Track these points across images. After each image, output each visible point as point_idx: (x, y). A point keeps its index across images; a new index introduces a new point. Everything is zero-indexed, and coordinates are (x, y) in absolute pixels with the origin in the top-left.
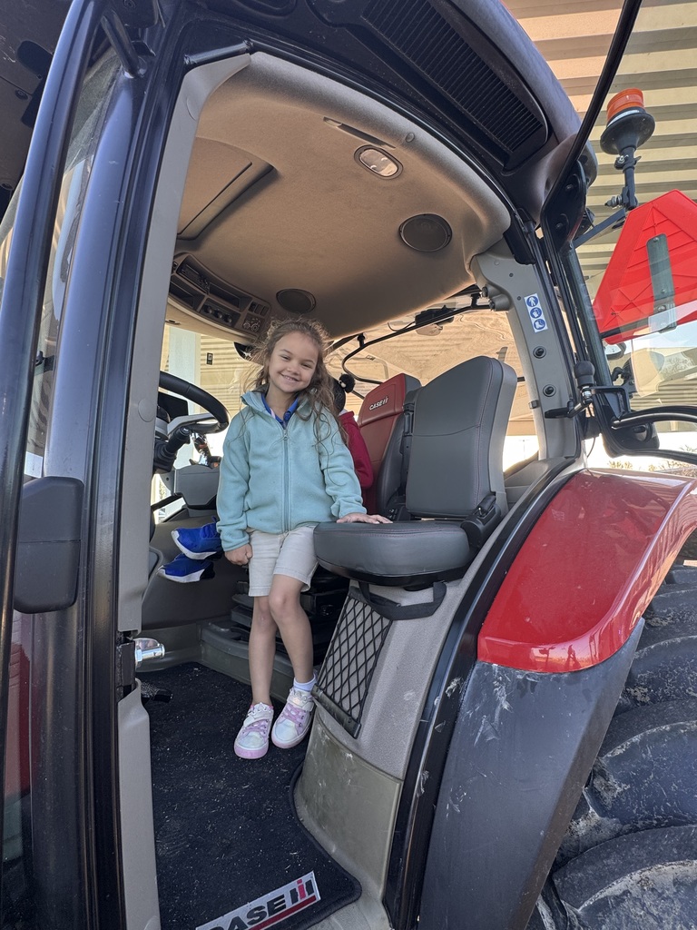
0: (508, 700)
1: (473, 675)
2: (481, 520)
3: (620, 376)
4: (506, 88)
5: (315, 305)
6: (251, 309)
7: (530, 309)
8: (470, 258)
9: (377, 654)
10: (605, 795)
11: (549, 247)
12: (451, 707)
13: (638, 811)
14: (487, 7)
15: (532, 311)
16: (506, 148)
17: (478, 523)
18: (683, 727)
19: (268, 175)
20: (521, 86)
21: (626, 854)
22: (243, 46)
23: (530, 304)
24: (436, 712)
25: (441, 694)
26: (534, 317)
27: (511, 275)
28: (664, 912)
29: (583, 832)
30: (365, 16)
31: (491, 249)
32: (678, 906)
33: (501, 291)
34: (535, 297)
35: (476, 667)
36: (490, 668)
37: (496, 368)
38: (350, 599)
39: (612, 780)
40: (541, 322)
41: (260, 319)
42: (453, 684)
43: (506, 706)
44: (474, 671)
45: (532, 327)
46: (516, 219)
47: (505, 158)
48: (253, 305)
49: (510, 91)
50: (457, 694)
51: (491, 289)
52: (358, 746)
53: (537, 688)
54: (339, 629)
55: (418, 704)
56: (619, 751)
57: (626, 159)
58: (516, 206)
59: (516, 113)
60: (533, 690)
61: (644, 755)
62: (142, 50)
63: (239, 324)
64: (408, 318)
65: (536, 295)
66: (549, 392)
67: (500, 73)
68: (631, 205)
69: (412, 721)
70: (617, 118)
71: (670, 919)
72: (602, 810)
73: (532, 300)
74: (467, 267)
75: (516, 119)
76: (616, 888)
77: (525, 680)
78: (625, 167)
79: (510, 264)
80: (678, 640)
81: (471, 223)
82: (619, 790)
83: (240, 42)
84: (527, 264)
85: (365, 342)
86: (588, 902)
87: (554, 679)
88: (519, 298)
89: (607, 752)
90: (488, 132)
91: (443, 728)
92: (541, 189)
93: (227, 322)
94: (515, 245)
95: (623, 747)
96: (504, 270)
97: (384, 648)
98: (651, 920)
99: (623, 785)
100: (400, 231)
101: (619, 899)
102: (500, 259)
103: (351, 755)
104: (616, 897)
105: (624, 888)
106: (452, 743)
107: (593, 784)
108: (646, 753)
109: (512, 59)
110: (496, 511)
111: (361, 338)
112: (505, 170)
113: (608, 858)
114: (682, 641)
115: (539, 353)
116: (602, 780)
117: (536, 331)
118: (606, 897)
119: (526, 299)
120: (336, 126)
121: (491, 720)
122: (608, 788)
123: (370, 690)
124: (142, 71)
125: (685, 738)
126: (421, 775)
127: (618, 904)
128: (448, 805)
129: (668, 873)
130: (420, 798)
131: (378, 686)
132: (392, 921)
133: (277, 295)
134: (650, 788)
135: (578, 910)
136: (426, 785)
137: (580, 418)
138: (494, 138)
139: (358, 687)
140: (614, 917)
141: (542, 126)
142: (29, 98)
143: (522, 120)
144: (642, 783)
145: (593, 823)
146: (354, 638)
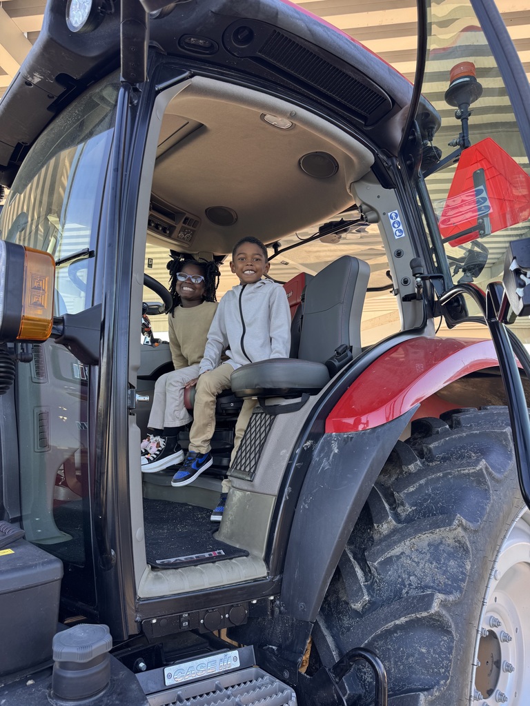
0: (338, 448)
1: (322, 440)
2: (337, 358)
3: (461, 270)
4: (356, 81)
5: (237, 219)
6: (184, 223)
7: (392, 221)
8: (349, 184)
9: (266, 435)
10: (402, 514)
11: (405, 177)
12: (306, 456)
13: (418, 518)
14: (334, 42)
15: (394, 223)
16: (364, 113)
17: (335, 361)
18: (450, 474)
20: (366, 79)
21: (404, 533)
22: (187, 74)
23: (392, 218)
24: (297, 456)
25: (301, 447)
26: (395, 227)
27: (378, 197)
28: (421, 559)
29: (386, 531)
30: (260, 51)
31: (363, 178)
32: (428, 556)
33: (372, 209)
34: (395, 213)
35: (324, 437)
36: (331, 436)
37: (354, 263)
39: (407, 505)
40: (400, 231)
41: (192, 230)
42: (308, 443)
44: (322, 438)
45: (393, 235)
46: (378, 157)
47: (364, 118)
48: (187, 219)
49: (359, 82)
50: (311, 450)
51: (364, 207)
52: (253, 486)
53: (354, 439)
55: (288, 455)
56: (411, 489)
57: (462, 112)
58: (378, 148)
60: (351, 440)
61: (427, 492)
62: (136, 90)
63: (175, 234)
64: (313, 229)
65: (396, 211)
66: (406, 282)
67: (350, 73)
68: (466, 145)
69: (284, 463)
70: (454, 83)
71: (424, 562)
73: (393, 215)
74: (348, 191)
75: (367, 96)
76: (397, 551)
77: (348, 437)
78: (462, 117)
79: (378, 188)
80: (464, 434)
81: (348, 160)
82: (410, 510)
83: (185, 72)
84: (390, 188)
85: (279, 249)
86: (381, 558)
87: (364, 433)
88: (384, 214)
89: (404, 489)
90: (349, 105)
91: (302, 466)
92: (398, 134)
93: (165, 232)
94: (380, 174)
95: (414, 487)
96: (374, 193)
97: (270, 431)
98: (414, 564)
99: (413, 508)
100: (299, 163)
101: (398, 557)
102: (371, 185)
103: (249, 493)
104: (397, 556)
105: (401, 551)
108: (428, 490)
109: (356, 66)
110: (350, 355)
111: (276, 246)
112: (366, 125)
113: (394, 536)
114: (467, 435)
116: (402, 508)
117: (396, 238)
118: (391, 556)
119: (389, 214)
121: (329, 459)
123: (261, 455)
124: (136, 102)
125: (452, 481)
126: (287, 490)
127: (398, 560)
128: (303, 506)
129: (425, 539)
130: (286, 501)
131: (266, 451)
132: (268, 567)
133: (206, 211)
134: (426, 507)
135: (375, 564)
136: (290, 495)
137: (428, 301)
138: (354, 108)
139: (255, 457)
140: (395, 567)
141: (386, 99)
142: (55, 98)
143: (371, 97)
144: (423, 505)
145: (392, 527)
146: (254, 434)
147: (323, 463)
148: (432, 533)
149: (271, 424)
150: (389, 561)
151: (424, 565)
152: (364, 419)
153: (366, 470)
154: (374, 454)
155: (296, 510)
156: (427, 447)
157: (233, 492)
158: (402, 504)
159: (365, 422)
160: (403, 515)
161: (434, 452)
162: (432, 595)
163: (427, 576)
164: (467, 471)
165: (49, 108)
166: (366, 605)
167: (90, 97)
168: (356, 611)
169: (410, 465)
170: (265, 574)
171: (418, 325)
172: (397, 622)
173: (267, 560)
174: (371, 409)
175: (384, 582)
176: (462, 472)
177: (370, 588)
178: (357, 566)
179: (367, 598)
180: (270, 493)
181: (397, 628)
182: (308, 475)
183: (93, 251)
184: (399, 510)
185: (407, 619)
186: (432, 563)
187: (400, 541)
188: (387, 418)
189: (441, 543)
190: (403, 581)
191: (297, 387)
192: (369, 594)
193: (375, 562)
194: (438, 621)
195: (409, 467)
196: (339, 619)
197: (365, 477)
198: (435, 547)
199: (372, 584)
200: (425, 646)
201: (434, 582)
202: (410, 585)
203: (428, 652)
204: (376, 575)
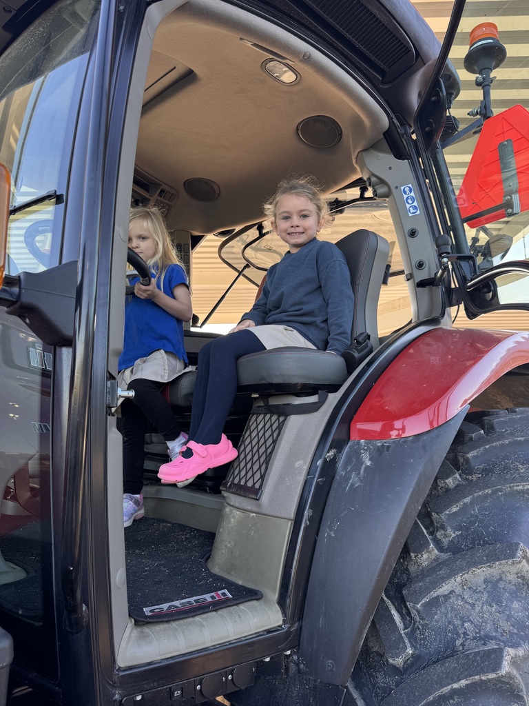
0: (370, 459)
1: (347, 449)
2: (357, 350)
3: (480, 254)
4: (380, 22)
5: (219, 194)
6: (160, 195)
7: (405, 196)
8: (356, 153)
9: (274, 442)
10: (444, 540)
11: (421, 146)
12: (329, 469)
13: (466, 546)
15: (407, 198)
16: (383, 66)
17: (354, 352)
18: (500, 490)
19: (188, 77)
20: (392, 21)
21: (453, 566)
23: (405, 193)
24: (319, 469)
25: (323, 458)
26: (408, 203)
27: (390, 168)
28: (476, 600)
29: (426, 563)
31: (373, 147)
32: (486, 595)
33: (382, 182)
34: (409, 187)
35: (349, 445)
36: (358, 443)
37: (372, 239)
38: (254, 414)
39: (449, 530)
40: (415, 208)
41: (167, 205)
42: (331, 453)
43: (368, 463)
44: (347, 447)
45: (407, 211)
46: (393, 122)
47: (382, 72)
48: (162, 191)
49: (383, 25)
50: (334, 461)
51: (373, 179)
52: (259, 506)
53: (391, 449)
54: (244, 438)
55: (306, 468)
56: (454, 509)
57: (484, 78)
58: (393, 112)
59: (389, 41)
60: (388, 451)
61: (472, 512)
65: (410, 185)
66: (420, 265)
67: (375, 11)
68: (488, 115)
69: (301, 479)
70: (475, 45)
71: (480, 604)
72: (441, 549)
73: (407, 189)
74: (354, 161)
75: (390, 44)
76: (445, 589)
77: (383, 446)
78: (483, 85)
79: (389, 158)
80: (507, 442)
81: (357, 124)
82: (453, 535)
84: (403, 159)
85: (264, 232)
86: (425, 599)
87: (403, 441)
88: (397, 188)
89: (446, 510)
90: (368, 53)
91: (324, 482)
92: (414, 99)
94: (393, 144)
95: (457, 506)
96: (384, 164)
97: (280, 436)
98: (468, 606)
99: (457, 532)
100: (298, 129)
101: (447, 597)
102: (381, 155)
103: (254, 514)
104: (445, 596)
105: (450, 589)
106: (330, 494)
107: (436, 536)
108: (474, 510)
110: (369, 345)
111: (260, 227)
112: (383, 83)
113: (440, 570)
114: (510, 442)
115: (413, 234)
116: (443, 532)
117: (410, 215)
118: (438, 596)
119: (402, 188)
120: (249, 44)
121: (359, 473)
122: (446, 536)
123: (269, 466)
125: (502, 499)
126: (307, 513)
127: (446, 600)
128: (326, 534)
129: (480, 574)
130: (306, 528)
131: (276, 462)
132: (284, 613)
133: (185, 183)
134: (474, 531)
135: (419, 606)
136: (310, 519)
137: (446, 288)
138: (373, 58)
139: (260, 468)
140: (443, 610)
141: (410, 50)
142: (14, 12)
143: (394, 46)
144: (470, 529)
145: (433, 557)
146: (256, 439)
147: (350, 479)
148: (490, 566)
149: (280, 427)
150: (435, 602)
151: (482, 608)
152: (398, 424)
153: (412, 489)
154: (421, 469)
155: (319, 538)
156: (463, 457)
157: (231, 512)
158: (443, 527)
159: (401, 427)
160: (445, 542)
161: (473, 463)
162: (500, 651)
163: (487, 623)
164: (521, 487)
165: (5, 27)
166: (408, 659)
167: (59, 11)
168: (394, 667)
169: (447, 478)
170: (281, 623)
171: (436, 314)
172: (455, 686)
173: (281, 602)
174: (411, 411)
175: (429, 629)
176: (515, 488)
177: (411, 636)
178: (392, 607)
179: (410, 651)
180: (283, 516)
181: (454, 692)
182: (332, 493)
183: (62, 195)
184: (439, 534)
185: (468, 682)
186: (491, 606)
187: (449, 577)
188: (431, 423)
189: (501, 579)
190: (455, 629)
191: (312, 382)
192: (412, 645)
193: (418, 604)
194: (508, 683)
195: (447, 481)
196: (371, 675)
197: (411, 498)
198: (493, 585)
199: (413, 631)
201: (496, 631)
202: (465, 634)
204: (418, 619)
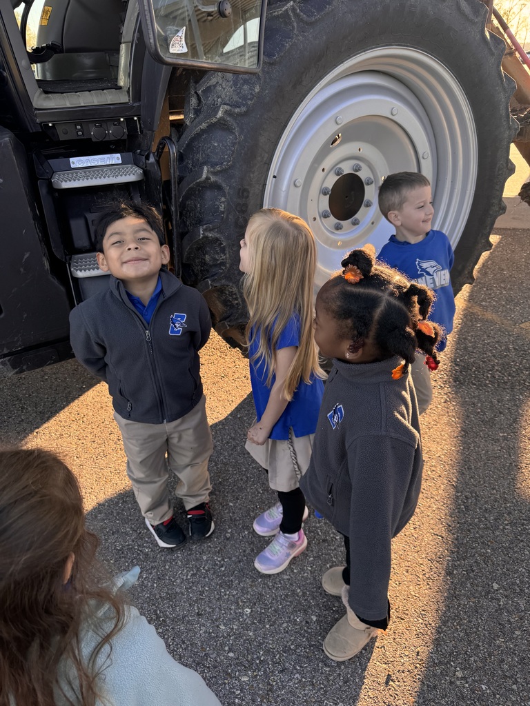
104: (213, 86)
118: (210, 86)
126: (136, 35)
130: (136, 45)
132: (129, 95)
136: (139, 39)
140: (212, 93)
150: (209, 89)
155: (145, 53)
162: (220, 107)
163: (227, 97)
164: (276, 13)
170: (128, 100)
173: (128, 91)
175: (206, 105)
180: (129, 41)
181: (203, 131)
185: (207, 125)
186: (232, 88)
192: (196, 114)
193: (200, 91)
194: (225, 125)
199: (201, 108)
200: (217, 141)
201: (230, 101)
202: (217, 104)
203: (219, 145)
204: (203, 101)
